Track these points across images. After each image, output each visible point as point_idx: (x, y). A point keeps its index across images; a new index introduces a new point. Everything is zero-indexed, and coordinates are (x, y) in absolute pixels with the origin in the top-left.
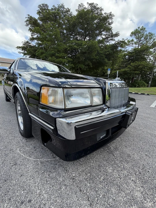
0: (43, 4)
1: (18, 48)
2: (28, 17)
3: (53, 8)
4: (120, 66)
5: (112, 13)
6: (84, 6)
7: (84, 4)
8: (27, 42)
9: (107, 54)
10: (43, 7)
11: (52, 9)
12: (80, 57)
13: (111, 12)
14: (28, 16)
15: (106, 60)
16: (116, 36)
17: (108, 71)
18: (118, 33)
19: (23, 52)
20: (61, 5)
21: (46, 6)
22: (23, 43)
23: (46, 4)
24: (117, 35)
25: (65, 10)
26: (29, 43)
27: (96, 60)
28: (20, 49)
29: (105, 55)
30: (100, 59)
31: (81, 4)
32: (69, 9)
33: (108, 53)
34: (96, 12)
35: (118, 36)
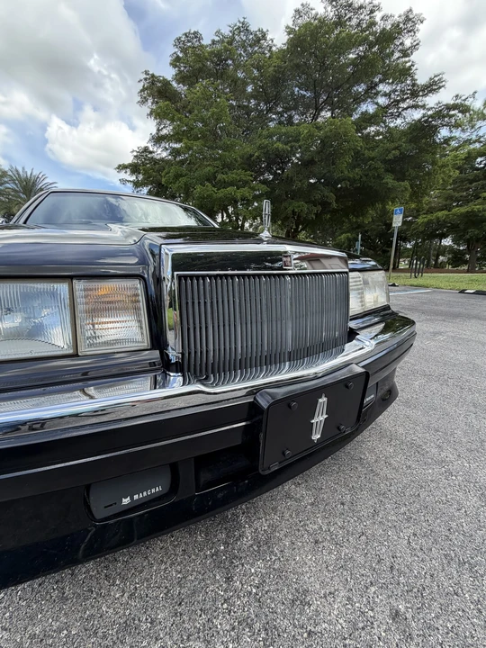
0: (186, 34)
1: (122, 167)
2: (146, 79)
3: (217, 39)
4: (450, 198)
5: (414, 13)
6: (314, 12)
7: (311, 6)
8: (146, 149)
9: (390, 157)
10: (189, 41)
11: (214, 42)
12: (295, 178)
13: (411, 10)
14: (145, 76)
15: (389, 180)
16: (430, 92)
17: (395, 216)
18: (436, 79)
19: (133, 178)
20: (238, 24)
21: (196, 37)
22: (135, 154)
23: (195, 33)
24: (433, 86)
25: (251, 37)
26: (151, 152)
27: (352, 181)
28: (126, 172)
29: (385, 162)
30: (364, 178)
31: (300, 7)
32: (264, 30)
33: (397, 152)
34: (354, 22)
35: (440, 88)
